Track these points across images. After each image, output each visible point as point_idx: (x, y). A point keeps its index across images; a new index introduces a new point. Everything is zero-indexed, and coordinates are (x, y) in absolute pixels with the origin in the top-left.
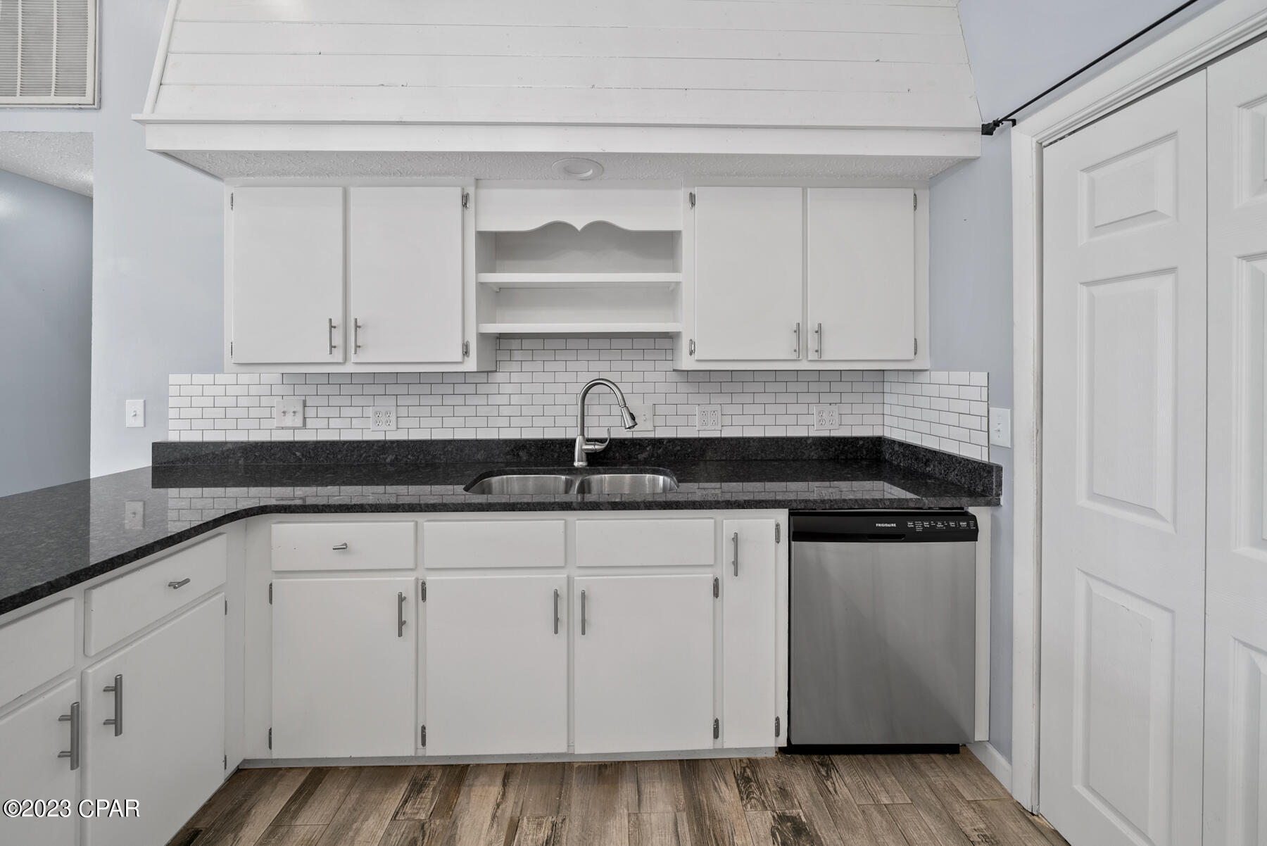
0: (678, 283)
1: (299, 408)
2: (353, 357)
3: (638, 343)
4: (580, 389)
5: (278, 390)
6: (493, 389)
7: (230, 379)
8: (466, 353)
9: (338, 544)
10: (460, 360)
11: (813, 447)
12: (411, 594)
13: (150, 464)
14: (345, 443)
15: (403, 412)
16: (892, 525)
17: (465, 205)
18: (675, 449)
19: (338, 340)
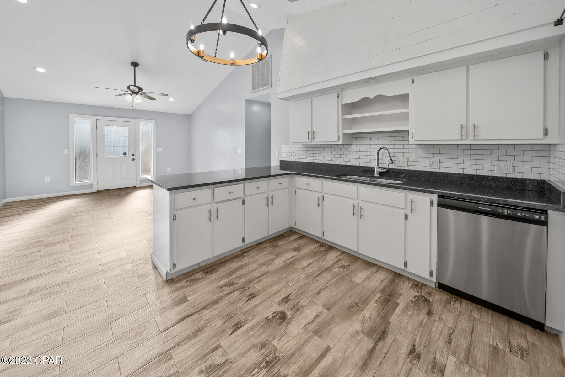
0: (408, 113)
1: (305, 154)
2: (313, 141)
3: (392, 134)
4: (377, 150)
5: (301, 149)
6: (351, 150)
7: (292, 146)
8: (339, 139)
9: (307, 183)
10: (337, 141)
11: (493, 181)
12: (320, 198)
13: (279, 165)
14: (314, 163)
15: (327, 156)
16: (489, 209)
17: (338, 97)
18: (416, 174)
19: (310, 136)
